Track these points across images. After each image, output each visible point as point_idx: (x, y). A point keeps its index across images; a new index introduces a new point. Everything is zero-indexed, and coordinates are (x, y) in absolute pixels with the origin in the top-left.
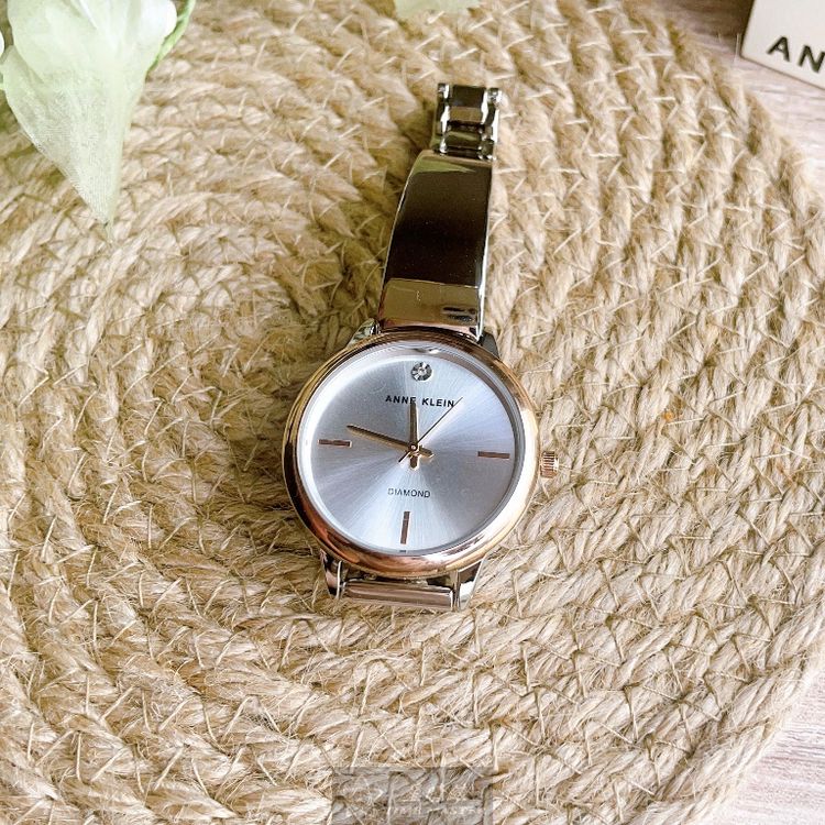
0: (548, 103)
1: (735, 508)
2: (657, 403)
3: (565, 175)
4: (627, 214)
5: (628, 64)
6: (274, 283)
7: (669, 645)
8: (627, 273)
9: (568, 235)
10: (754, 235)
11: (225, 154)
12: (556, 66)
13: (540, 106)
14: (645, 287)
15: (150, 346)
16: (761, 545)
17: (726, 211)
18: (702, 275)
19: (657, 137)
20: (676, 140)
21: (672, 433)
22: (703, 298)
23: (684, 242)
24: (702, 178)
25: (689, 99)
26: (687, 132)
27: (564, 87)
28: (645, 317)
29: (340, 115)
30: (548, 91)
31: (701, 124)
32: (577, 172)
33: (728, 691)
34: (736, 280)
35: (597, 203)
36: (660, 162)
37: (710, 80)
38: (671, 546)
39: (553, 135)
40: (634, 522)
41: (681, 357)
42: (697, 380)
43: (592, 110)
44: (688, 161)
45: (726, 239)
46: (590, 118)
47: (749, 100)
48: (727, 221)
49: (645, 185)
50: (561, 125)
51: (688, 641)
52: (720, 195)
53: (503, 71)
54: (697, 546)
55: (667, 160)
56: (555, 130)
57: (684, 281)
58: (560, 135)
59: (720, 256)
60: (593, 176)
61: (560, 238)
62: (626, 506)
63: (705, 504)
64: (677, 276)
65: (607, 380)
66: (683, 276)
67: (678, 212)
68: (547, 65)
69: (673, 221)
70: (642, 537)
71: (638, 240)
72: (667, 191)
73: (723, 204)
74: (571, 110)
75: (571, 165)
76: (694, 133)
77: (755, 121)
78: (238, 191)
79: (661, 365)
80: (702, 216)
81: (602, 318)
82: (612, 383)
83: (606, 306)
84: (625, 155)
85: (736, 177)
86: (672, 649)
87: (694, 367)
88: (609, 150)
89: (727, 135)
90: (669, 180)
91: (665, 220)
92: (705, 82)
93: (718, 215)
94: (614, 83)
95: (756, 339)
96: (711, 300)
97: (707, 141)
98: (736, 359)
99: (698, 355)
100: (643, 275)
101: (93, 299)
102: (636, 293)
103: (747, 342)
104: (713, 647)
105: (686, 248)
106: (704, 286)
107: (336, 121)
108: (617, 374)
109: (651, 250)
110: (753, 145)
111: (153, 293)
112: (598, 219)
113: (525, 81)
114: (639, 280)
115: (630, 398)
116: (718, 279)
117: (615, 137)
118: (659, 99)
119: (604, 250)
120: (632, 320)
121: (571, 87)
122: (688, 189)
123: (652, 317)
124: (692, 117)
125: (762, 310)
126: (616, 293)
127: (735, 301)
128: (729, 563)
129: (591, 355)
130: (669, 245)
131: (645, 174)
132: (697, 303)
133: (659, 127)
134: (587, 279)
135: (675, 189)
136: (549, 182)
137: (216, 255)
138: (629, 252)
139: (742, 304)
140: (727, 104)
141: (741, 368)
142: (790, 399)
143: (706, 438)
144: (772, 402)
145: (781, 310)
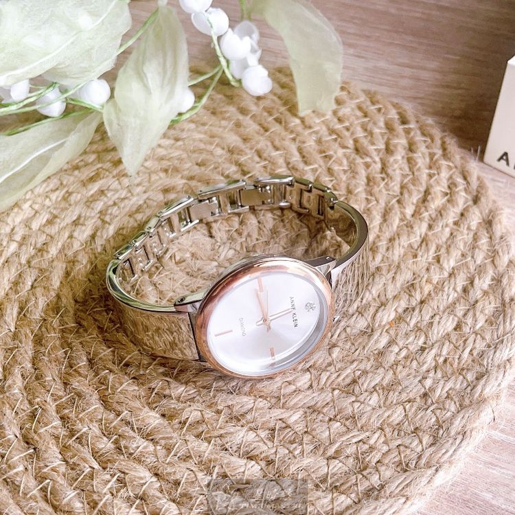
0: (367, 166)
1: (419, 378)
2: (388, 315)
3: (367, 199)
4: (396, 222)
5: (415, 152)
7: (360, 441)
8: (388, 249)
10: (465, 243)
11: (200, 165)
12: (376, 150)
13: (363, 166)
14: (396, 258)
16: (429, 402)
17: (452, 229)
18: (430, 258)
19: (422, 189)
20: (432, 191)
21: (392, 332)
22: (428, 269)
23: (424, 241)
24: (442, 211)
25: (444, 174)
26: (439, 189)
27: (377, 159)
28: (392, 272)
29: (260, 157)
30: (368, 160)
31: (449, 187)
32: (373, 198)
34: (450, 263)
35: (380, 214)
36: (421, 200)
37: (459, 167)
38: (375, 390)
39: (366, 180)
40: (358, 373)
41: (407, 296)
42: (414, 309)
43: (390, 171)
44: (437, 202)
45: (448, 243)
46: (388, 175)
47: (478, 179)
48: (452, 234)
49: (409, 211)
50: (371, 176)
51: (372, 442)
52: (451, 221)
53: (347, 148)
54: (391, 393)
55: (424, 200)
56: (367, 178)
57: (419, 259)
58: (370, 180)
59: (443, 250)
60: (382, 202)
62: (355, 364)
63: (402, 373)
64: (415, 256)
65: (362, 299)
66: (418, 256)
67: (425, 226)
68: (371, 148)
69: (421, 229)
70: (360, 381)
71: (398, 235)
72: (421, 214)
73: (451, 225)
74: (378, 170)
75: (371, 195)
76: (443, 190)
77: (479, 190)
78: (200, 181)
79: (395, 297)
80: (437, 229)
82: (364, 301)
83: (372, 264)
84: (402, 195)
85: (462, 215)
86: (361, 443)
87: (414, 303)
88: (394, 191)
89: (463, 194)
90: (423, 209)
91: (416, 228)
92: (456, 167)
93: (447, 230)
94: (405, 161)
95: (453, 296)
96: (432, 271)
97: (449, 195)
98: (440, 303)
99: (418, 297)
100: (397, 252)
102: (390, 260)
103: (448, 295)
104: (385, 448)
105: (424, 244)
106: (429, 264)
108: (368, 297)
109: (404, 241)
110: (476, 200)
112: (379, 222)
113: (357, 154)
114: (393, 254)
115: (372, 310)
116: (438, 261)
117: (399, 186)
118: (427, 171)
119: (378, 237)
120: (384, 272)
121: (381, 159)
122: (433, 216)
123: (395, 273)
124: (444, 183)
125: (461, 282)
126: (379, 258)
127: (446, 274)
128: (407, 407)
130: (415, 239)
131: (411, 205)
132: (424, 271)
133: (424, 185)
135: (426, 215)
136: (357, 200)
138: (391, 240)
139: (450, 275)
140: (465, 178)
141: (441, 309)
142: (466, 329)
143: (411, 339)
144: (455, 329)
145: (472, 283)
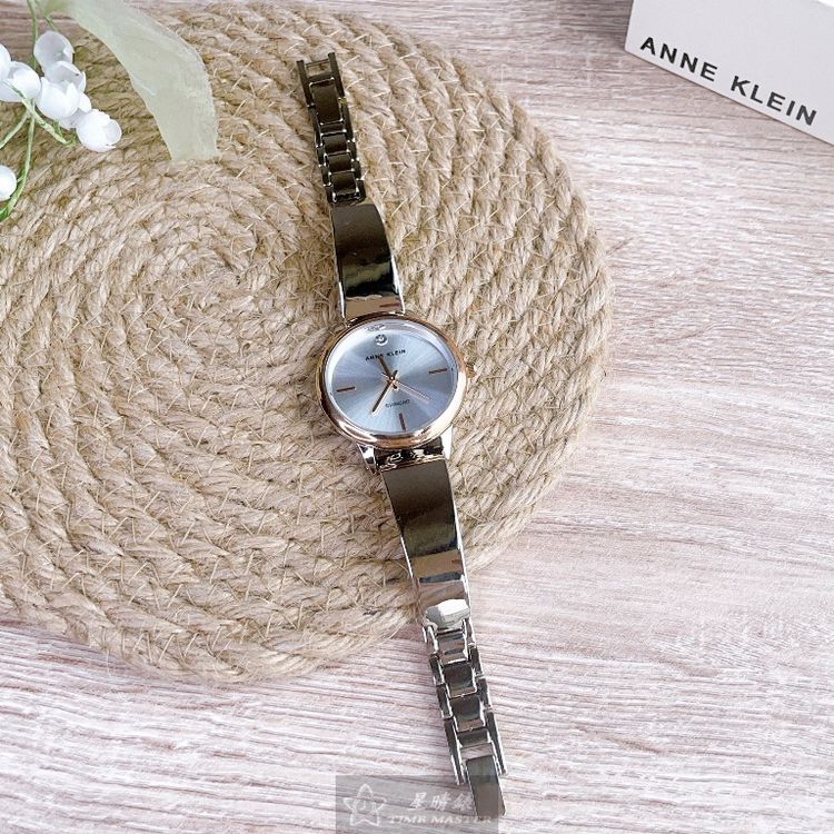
0: (378, 122)
1: (519, 358)
2: (465, 301)
3: (395, 167)
4: (437, 187)
5: (429, 90)
6: (214, 253)
7: (483, 438)
8: (439, 223)
9: (399, 203)
10: (521, 192)
11: (170, 176)
12: (381, 97)
13: (373, 123)
14: (452, 231)
15: (140, 297)
16: (537, 378)
17: (501, 178)
18: (488, 220)
19: (453, 136)
20: (464, 135)
21: (477, 317)
22: (490, 234)
23: (476, 201)
24: (484, 159)
25: (471, 109)
26: (472, 130)
27: (387, 110)
28: (454, 250)
29: (243, 144)
30: (378, 113)
31: (481, 124)
32: (401, 163)
33: (521, 459)
34: (511, 221)
35: (416, 182)
36: (455, 151)
37: (485, 95)
38: (480, 383)
39: (383, 142)
41: (479, 272)
42: (490, 284)
43: (407, 123)
44: (474, 150)
45: (503, 196)
46: (407, 128)
47: (511, 105)
48: (503, 184)
49: (447, 168)
50: (388, 135)
51: (495, 434)
52: (497, 168)
54: (497, 381)
55: (460, 149)
56: (385, 139)
57: (477, 224)
58: (388, 141)
59: (500, 207)
60: (413, 165)
61: (394, 207)
63: (500, 357)
64: (472, 222)
65: (433, 289)
66: (476, 221)
67: (470, 182)
68: (375, 96)
69: (467, 188)
71: (445, 202)
72: (462, 170)
73: (499, 174)
74: (394, 124)
75: (397, 160)
76: (477, 131)
77: (516, 119)
78: (182, 198)
79: (466, 278)
80: (485, 182)
81: (426, 253)
82: (435, 292)
83: (428, 246)
84: (432, 150)
85: (506, 156)
86: (485, 440)
87: (488, 277)
88: (421, 147)
89: (499, 129)
90: (462, 162)
91: (461, 188)
92: (482, 97)
93: (496, 181)
94: (421, 103)
95: (526, 257)
96: (495, 235)
97: (485, 135)
98: (514, 269)
99: (490, 269)
100: (450, 224)
101: (101, 273)
102: (446, 236)
103: (521, 258)
104: (510, 437)
105: (477, 204)
106: (490, 227)
107: (241, 148)
108: (438, 286)
109: (454, 208)
110: (516, 135)
111: (137, 266)
112: (418, 192)
113: (361, 109)
114: (448, 227)
115: (448, 299)
116: (499, 222)
117: (424, 139)
118: (451, 111)
119: (424, 211)
120: (446, 252)
121: (392, 109)
122: (476, 167)
123: (458, 249)
124: (474, 121)
125: (529, 239)
126: (433, 237)
127: (511, 234)
129: (421, 276)
130: (465, 204)
131: (446, 160)
132: (487, 237)
133: (453, 129)
134: (414, 230)
135: (467, 168)
136: (383, 172)
137: (174, 239)
138: (440, 210)
139: (516, 235)
140: (497, 110)
141: (518, 275)
142: (550, 291)
143: (498, 319)
144: (539, 293)
145: (541, 236)
